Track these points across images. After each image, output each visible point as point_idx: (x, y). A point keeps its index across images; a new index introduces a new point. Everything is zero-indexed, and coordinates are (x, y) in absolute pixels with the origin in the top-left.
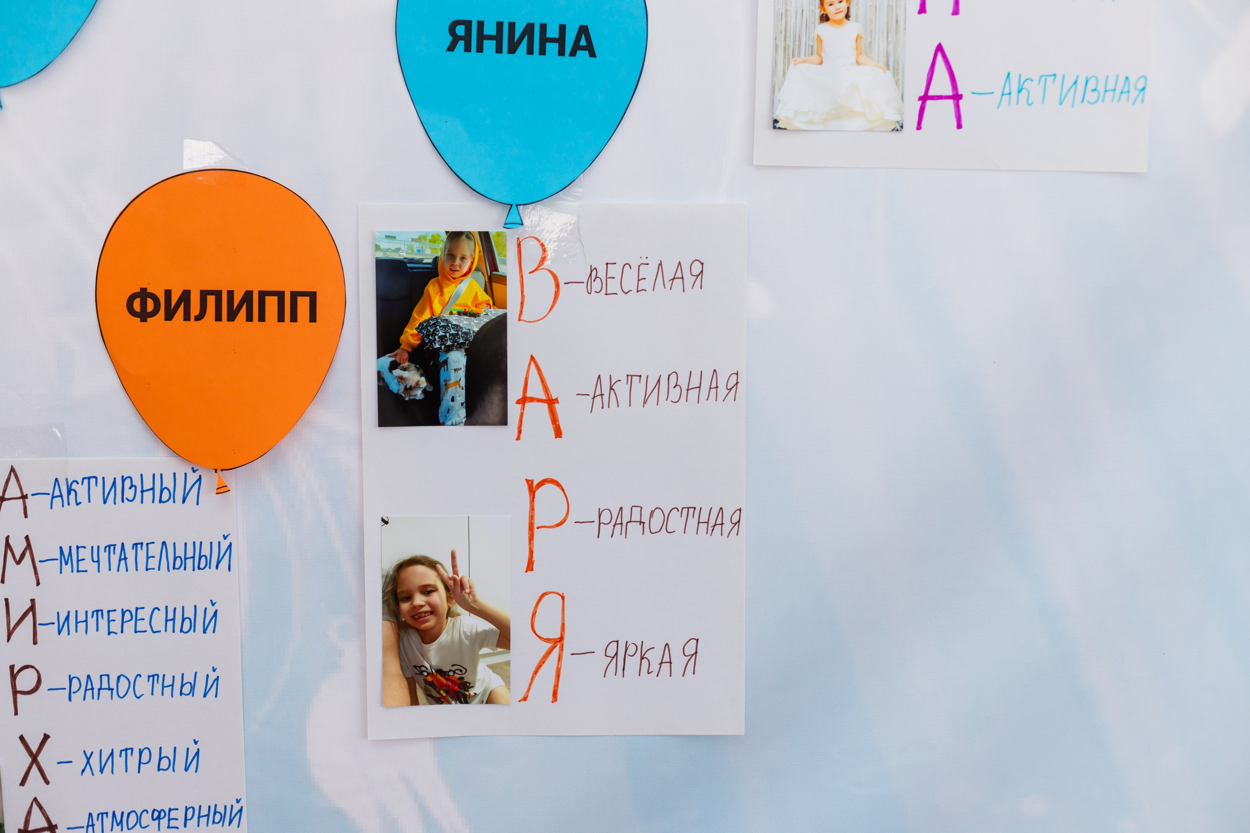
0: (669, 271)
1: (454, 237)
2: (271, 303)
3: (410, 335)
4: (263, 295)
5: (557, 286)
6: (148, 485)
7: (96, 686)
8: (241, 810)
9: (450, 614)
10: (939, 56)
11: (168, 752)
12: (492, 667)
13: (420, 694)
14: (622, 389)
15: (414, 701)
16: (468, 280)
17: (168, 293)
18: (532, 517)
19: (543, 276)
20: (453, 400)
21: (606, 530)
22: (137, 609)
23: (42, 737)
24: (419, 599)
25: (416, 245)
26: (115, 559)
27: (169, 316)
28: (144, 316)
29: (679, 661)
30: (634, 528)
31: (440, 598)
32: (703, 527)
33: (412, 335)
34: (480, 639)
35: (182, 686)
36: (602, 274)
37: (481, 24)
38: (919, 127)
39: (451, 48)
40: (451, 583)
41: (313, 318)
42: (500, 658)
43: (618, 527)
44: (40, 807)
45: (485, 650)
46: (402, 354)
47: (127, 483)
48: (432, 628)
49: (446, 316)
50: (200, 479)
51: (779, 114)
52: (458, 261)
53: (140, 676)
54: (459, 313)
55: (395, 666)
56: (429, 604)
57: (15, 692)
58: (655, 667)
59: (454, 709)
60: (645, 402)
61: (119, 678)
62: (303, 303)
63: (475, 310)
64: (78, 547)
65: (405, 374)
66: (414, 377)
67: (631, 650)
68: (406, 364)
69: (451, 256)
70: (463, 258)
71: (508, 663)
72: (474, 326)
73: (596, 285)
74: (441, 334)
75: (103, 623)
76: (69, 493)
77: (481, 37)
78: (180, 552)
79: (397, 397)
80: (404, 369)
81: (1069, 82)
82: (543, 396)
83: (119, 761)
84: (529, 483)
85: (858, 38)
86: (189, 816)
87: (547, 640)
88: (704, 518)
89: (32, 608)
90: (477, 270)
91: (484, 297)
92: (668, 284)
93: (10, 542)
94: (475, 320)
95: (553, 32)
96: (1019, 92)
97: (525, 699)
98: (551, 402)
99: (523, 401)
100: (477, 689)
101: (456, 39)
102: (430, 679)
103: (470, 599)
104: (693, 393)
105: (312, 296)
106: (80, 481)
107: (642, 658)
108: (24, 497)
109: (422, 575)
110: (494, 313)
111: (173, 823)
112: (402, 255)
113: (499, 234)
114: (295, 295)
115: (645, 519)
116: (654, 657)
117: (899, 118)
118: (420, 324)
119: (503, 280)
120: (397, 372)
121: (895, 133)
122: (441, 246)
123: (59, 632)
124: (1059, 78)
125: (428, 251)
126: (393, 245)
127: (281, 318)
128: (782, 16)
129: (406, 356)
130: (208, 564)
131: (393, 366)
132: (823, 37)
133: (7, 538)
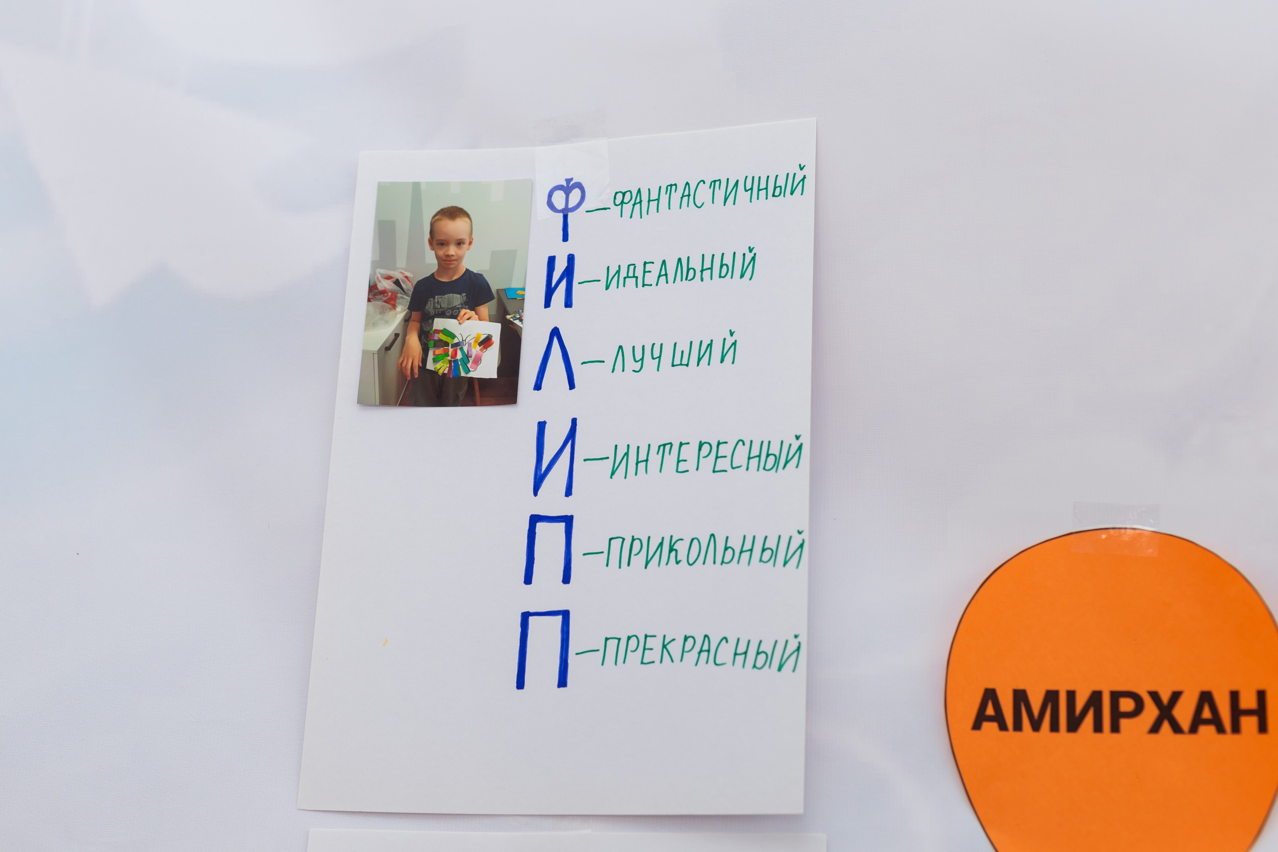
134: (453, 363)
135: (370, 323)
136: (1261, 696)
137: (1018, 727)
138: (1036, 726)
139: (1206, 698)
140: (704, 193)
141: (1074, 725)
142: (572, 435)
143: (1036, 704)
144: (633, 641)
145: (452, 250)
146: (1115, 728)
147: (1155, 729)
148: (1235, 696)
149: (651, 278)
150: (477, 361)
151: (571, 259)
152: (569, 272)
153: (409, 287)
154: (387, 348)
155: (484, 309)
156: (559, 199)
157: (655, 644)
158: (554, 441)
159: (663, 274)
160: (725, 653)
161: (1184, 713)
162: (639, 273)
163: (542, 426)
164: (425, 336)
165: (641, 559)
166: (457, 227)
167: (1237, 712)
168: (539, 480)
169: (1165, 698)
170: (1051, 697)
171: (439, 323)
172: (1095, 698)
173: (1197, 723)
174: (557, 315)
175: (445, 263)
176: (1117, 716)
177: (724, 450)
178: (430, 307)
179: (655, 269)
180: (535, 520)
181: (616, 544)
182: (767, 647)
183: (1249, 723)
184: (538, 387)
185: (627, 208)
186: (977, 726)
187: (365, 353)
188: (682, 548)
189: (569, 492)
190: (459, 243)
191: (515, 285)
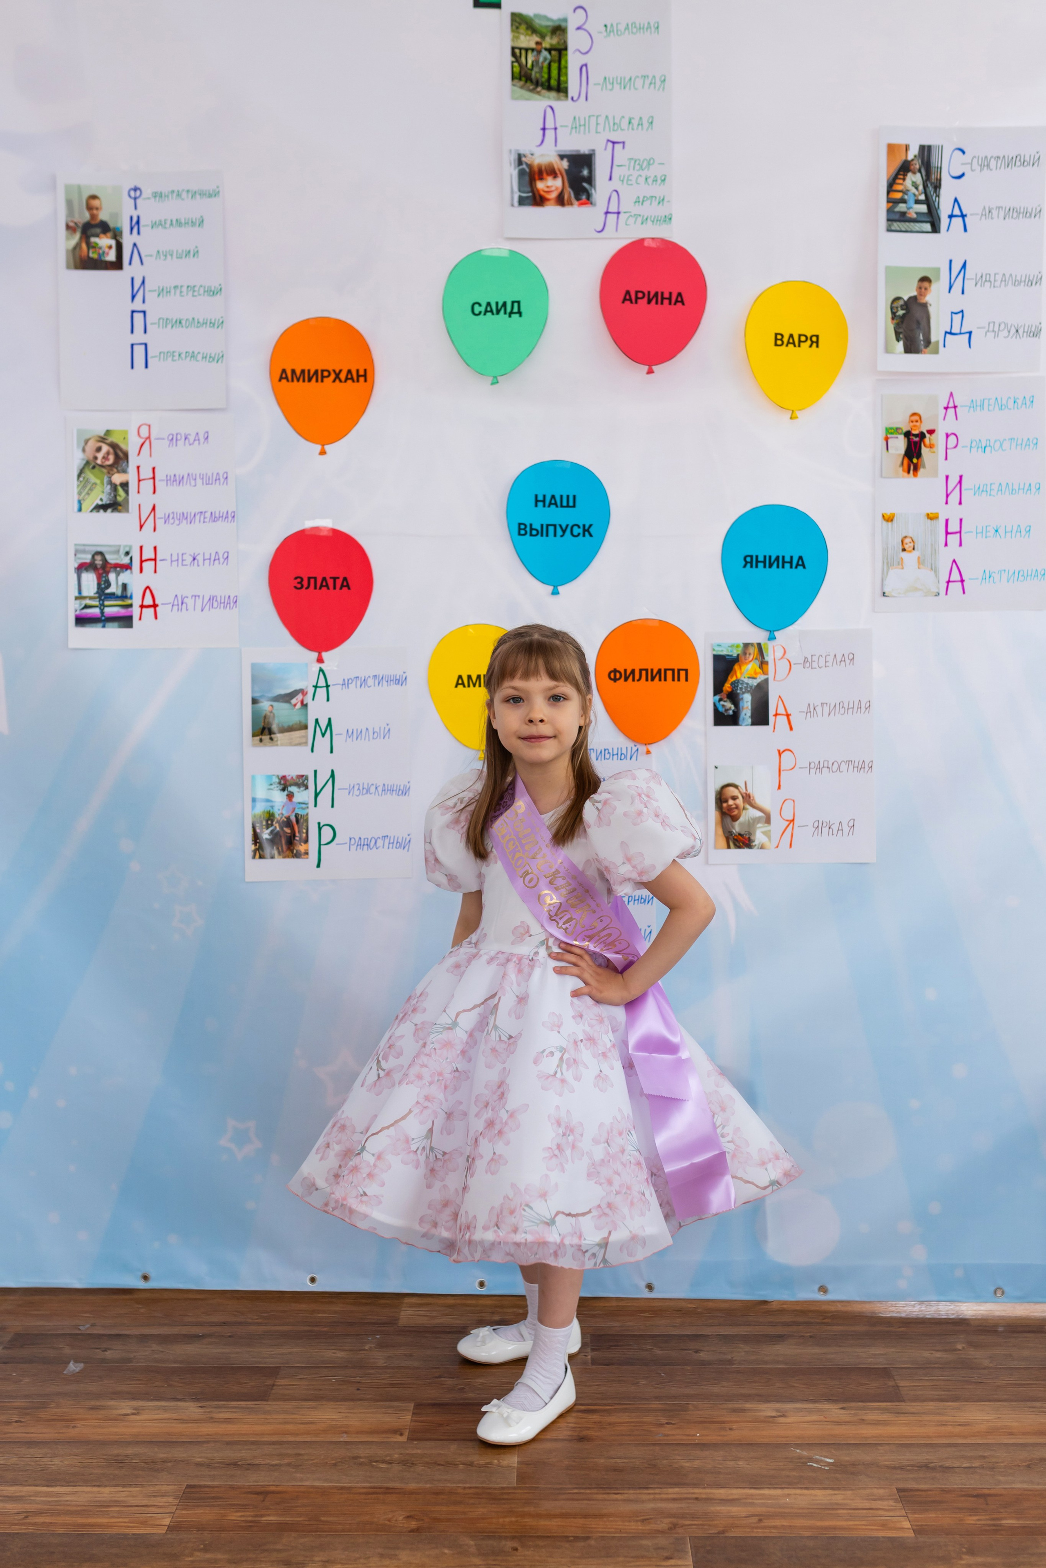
0: (839, 658)
1: (746, 645)
2: (669, 673)
3: (727, 687)
4: (666, 670)
5: (790, 665)
6: (615, 752)
9: (744, 808)
10: (954, 564)
13: (731, 844)
14: (819, 709)
15: (729, 847)
16: (752, 663)
17: (625, 671)
18: (780, 766)
19: (784, 660)
20: (745, 715)
21: (813, 771)
24: (731, 802)
25: (730, 649)
27: (626, 679)
28: (615, 680)
29: (846, 829)
30: (825, 770)
31: (740, 801)
32: (856, 769)
33: (729, 687)
34: (757, 820)
36: (810, 660)
37: (757, 557)
38: (946, 594)
39: (745, 566)
40: (744, 795)
41: (687, 680)
42: (767, 828)
43: (818, 770)
45: (760, 825)
46: (724, 695)
47: (607, 752)
48: (736, 815)
49: (743, 679)
50: (637, 750)
51: (886, 590)
52: (748, 655)
54: (748, 678)
55: (720, 831)
56: (735, 804)
58: (835, 832)
59: (746, 851)
60: (829, 715)
62: (683, 673)
63: (754, 676)
65: (725, 704)
66: (729, 705)
67: (825, 824)
68: (725, 699)
69: (745, 653)
70: (750, 654)
71: (770, 831)
72: (754, 683)
73: (807, 665)
74: (740, 686)
77: (757, 562)
79: (722, 714)
80: (725, 701)
81: (1011, 573)
82: (784, 713)
84: (779, 751)
85: (919, 558)
86: (630, 900)
87: (787, 821)
88: (856, 765)
90: (756, 659)
91: (759, 670)
92: (839, 664)
94: (755, 681)
95: (787, 559)
96: (990, 577)
97: (777, 847)
98: (788, 715)
99: (776, 715)
100: (756, 843)
101: (746, 563)
102: (736, 838)
103: (753, 802)
104: (850, 711)
105: (686, 671)
107: (830, 828)
109: (732, 791)
110: (764, 677)
112: (724, 653)
114: (679, 670)
115: (830, 766)
116: (835, 827)
117: (937, 590)
118: (732, 683)
119: (767, 663)
120: (722, 703)
121: (936, 597)
122: (741, 649)
124: (1007, 572)
125: (735, 651)
126: (720, 649)
127: (673, 680)
128: (885, 549)
129: (725, 696)
131: (720, 700)
132: (903, 558)
134: (99, 255)
135: (68, 239)
136: (365, 371)
137: (293, 381)
138: (298, 380)
139: (349, 372)
140: (184, 195)
141: (310, 380)
142: (143, 282)
143: (298, 373)
144: (169, 354)
145: (95, 212)
146: (322, 381)
147: (334, 381)
148: (358, 371)
149: (168, 225)
150: (108, 254)
151: (138, 217)
152: (138, 222)
153: (80, 225)
154: (75, 248)
155: (109, 234)
156: (132, 194)
157: (177, 354)
158: (137, 284)
159: (171, 224)
160: (200, 357)
161: (343, 376)
162: (163, 223)
163: (133, 279)
164: (89, 244)
165: (169, 326)
166: (95, 203)
167: (358, 376)
168: (133, 297)
169: (337, 371)
170: (303, 371)
171: (93, 240)
172: (316, 372)
173: (347, 379)
174: (135, 238)
175: (93, 217)
176: (323, 377)
177: (196, 289)
178: (89, 233)
179: (168, 222)
180: (133, 312)
181: (161, 321)
182: (213, 355)
183: (362, 379)
184: (130, 263)
185: (157, 198)
186: (280, 380)
187: (67, 251)
188: (183, 322)
189: (144, 302)
190: (97, 209)
191: (119, 225)
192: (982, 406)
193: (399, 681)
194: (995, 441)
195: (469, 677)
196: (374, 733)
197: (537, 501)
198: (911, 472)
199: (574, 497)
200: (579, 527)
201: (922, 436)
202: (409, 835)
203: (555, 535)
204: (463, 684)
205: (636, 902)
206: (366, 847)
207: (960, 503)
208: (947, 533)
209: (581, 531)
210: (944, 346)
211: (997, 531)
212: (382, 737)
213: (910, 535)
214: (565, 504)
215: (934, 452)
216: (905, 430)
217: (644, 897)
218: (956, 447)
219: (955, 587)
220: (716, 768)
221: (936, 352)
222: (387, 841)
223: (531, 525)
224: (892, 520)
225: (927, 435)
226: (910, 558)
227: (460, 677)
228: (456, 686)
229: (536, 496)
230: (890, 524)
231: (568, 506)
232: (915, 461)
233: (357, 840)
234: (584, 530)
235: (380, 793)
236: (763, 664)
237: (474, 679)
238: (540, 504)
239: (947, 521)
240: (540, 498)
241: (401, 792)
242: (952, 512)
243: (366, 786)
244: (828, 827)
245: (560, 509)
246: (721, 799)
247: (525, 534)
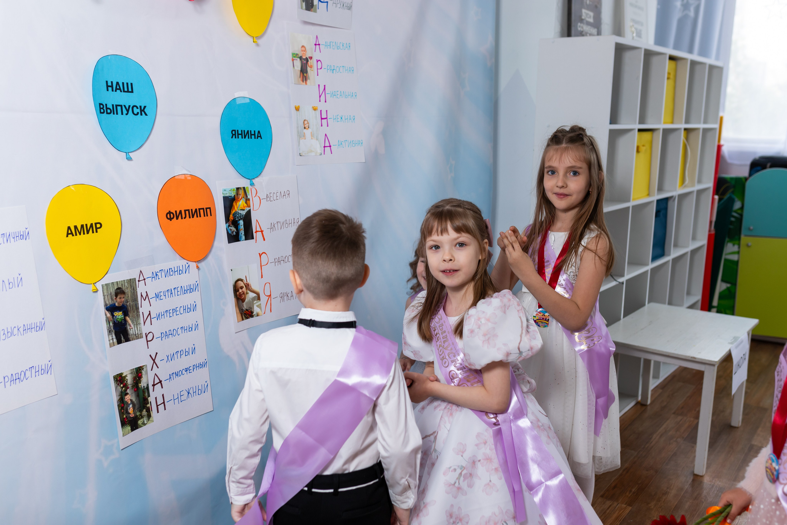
0: (282, 194)
1: (238, 189)
2: (202, 211)
4: (199, 209)
5: (260, 200)
6: (176, 270)
7: (168, 334)
8: (206, 362)
9: (247, 293)
10: (326, 137)
11: (187, 350)
12: (257, 306)
13: (244, 317)
14: (276, 226)
15: (243, 319)
16: (242, 200)
17: (176, 212)
18: (261, 263)
19: (257, 197)
20: (242, 234)
21: (277, 263)
22: (176, 308)
23: (156, 354)
24: (240, 291)
26: (169, 294)
27: (177, 218)
28: (171, 219)
30: (282, 262)
31: (244, 289)
33: (232, 217)
34: (254, 299)
35: (189, 329)
36: (269, 196)
37: (238, 131)
39: (232, 137)
40: (246, 284)
41: (211, 215)
42: (258, 303)
43: (279, 262)
44: (157, 376)
45: (255, 302)
47: (171, 270)
48: (244, 298)
49: (238, 211)
50: (189, 266)
51: (300, 152)
52: (239, 196)
53: (178, 328)
54: (241, 210)
55: (238, 311)
56: (242, 291)
57: (147, 341)
58: (290, 298)
59: (251, 319)
60: (281, 228)
61: (173, 330)
62: (208, 211)
63: (243, 208)
64: (160, 292)
65: (231, 228)
66: (233, 229)
68: (231, 225)
69: (237, 194)
70: (240, 195)
71: (260, 304)
72: (244, 213)
73: (268, 199)
74: (237, 216)
75: (168, 314)
76: (156, 276)
77: (238, 134)
78: (186, 289)
79: (231, 235)
80: (231, 227)
81: (349, 142)
82: (260, 230)
83: (175, 356)
84: (259, 254)
85: (311, 133)
86: (194, 368)
87: (268, 296)
89: (150, 314)
90: (243, 197)
91: (245, 205)
92: (282, 197)
93: (142, 294)
94: (244, 211)
95: (252, 133)
96: (341, 144)
97: (265, 313)
98: (262, 231)
99: (256, 232)
100: (255, 313)
101: (233, 135)
102: (245, 312)
103: (250, 288)
104: (290, 225)
105: (210, 208)
106: (159, 272)
107: (287, 296)
108: (144, 279)
109: (241, 284)
110: (248, 209)
111: (190, 371)
112: (228, 195)
113: (247, 187)
114: (207, 209)
115: (284, 259)
116: (289, 295)
117: (321, 152)
118: (233, 214)
119: (249, 200)
121: (320, 156)
122: (235, 192)
123: (157, 320)
125: (233, 193)
126: (226, 192)
127: (204, 216)
128: (296, 127)
129: (231, 223)
130: (193, 291)
131: (229, 226)
132: (305, 133)
133: (141, 293)
192: (330, 45)
193: (23, 236)
194: (337, 67)
195: (76, 227)
196: (9, 284)
197: (108, 86)
198: (304, 81)
199: (132, 84)
200: (137, 108)
201: (307, 60)
202: (49, 362)
203: (122, 114)
204: (72, 233)
205: (198, 368)
206: (18, 380)
207: (326, 102)
208: (322, 119)
209: (139, 110)
210: (318, 9)
211: (341, 118)
212: (16, 285)
213: (307, 119)
214: (126, 90)
215: (313, 70)
216: (300, 55)
217: (201, 363)
218: (321, 68)
219: (328, 149)
220: (232, 270)
221: (315, 11)
222: (33, 371)
223: (106, 105)
224: (299, 110)
225: (309, 60)
226: (307, 132)
227: (69, 228)
228: (67, 236)
229: (107, 82)
230: (298, 112)
231: (128, 91)
232: (305, 75)
233: (10, 377)
234: (141, 111)
235: (22, 334)
236: (247, 200)
237: (79, 228)
238: (110, 89)
239: (321, 111)
240: (110, 84)
241: (38, 328)
242: (322, 106)
243: (9, 330)
244: (286, 295)
245: (123, 93)
246: (236, 289)
247: (103, 113)
